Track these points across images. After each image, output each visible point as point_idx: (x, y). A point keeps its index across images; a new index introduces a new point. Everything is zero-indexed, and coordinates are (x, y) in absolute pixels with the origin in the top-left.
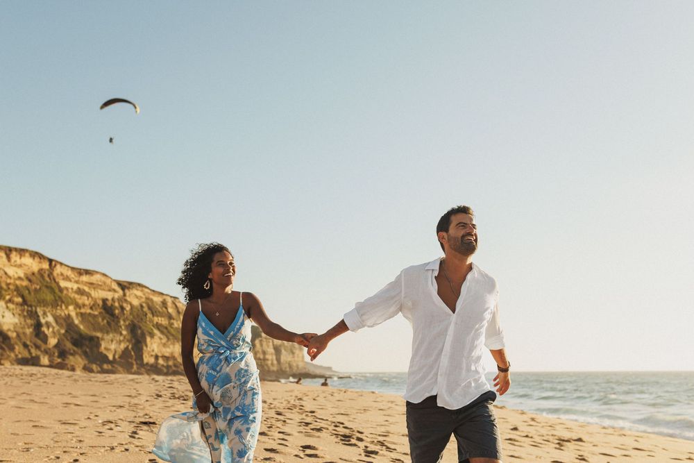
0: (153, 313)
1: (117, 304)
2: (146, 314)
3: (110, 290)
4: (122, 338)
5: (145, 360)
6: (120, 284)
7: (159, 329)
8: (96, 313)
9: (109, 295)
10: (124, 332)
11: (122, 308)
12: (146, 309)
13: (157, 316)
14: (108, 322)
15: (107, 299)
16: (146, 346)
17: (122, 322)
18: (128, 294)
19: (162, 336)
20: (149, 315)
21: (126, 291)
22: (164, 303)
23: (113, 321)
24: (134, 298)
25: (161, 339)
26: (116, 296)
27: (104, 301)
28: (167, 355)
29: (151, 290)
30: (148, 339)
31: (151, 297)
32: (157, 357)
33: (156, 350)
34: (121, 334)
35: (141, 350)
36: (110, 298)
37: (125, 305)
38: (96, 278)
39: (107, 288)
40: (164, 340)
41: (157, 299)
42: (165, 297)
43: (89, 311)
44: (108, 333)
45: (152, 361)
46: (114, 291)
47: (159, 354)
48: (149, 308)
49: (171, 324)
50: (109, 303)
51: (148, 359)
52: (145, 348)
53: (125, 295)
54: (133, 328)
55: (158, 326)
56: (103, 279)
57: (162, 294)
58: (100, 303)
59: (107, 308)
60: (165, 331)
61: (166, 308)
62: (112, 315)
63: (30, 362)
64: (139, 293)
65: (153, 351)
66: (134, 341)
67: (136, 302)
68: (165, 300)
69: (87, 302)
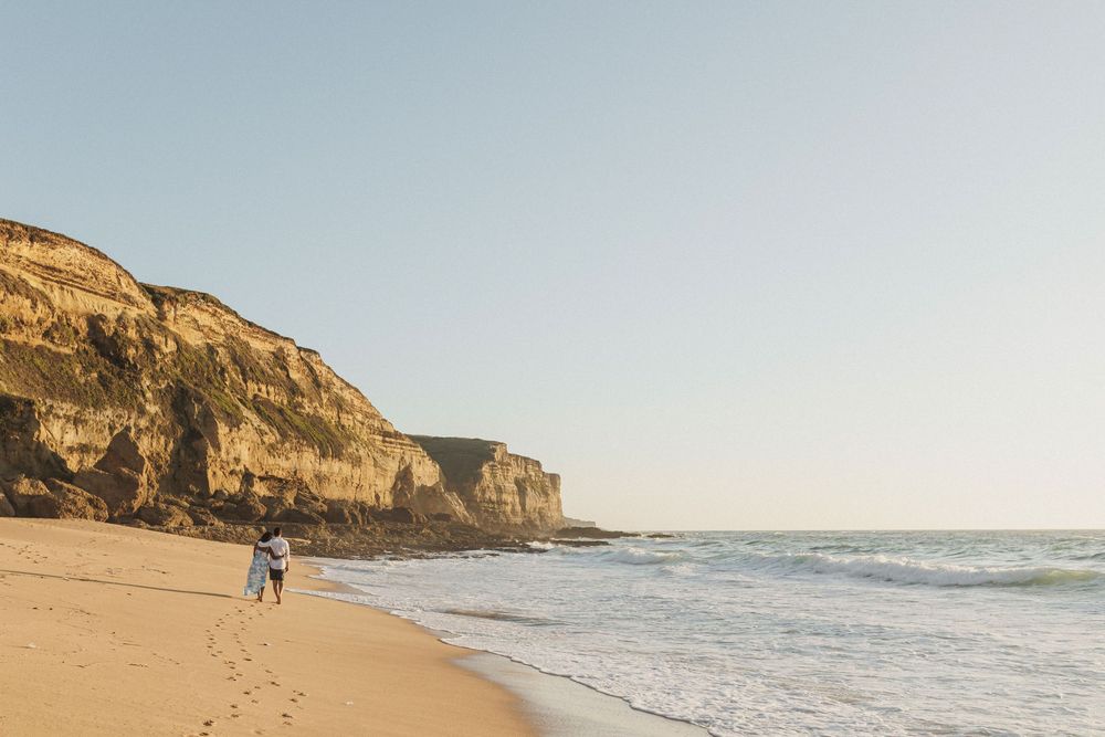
0: (243, 373)
1: (132, 334)
2: (223, 370)
3: (112, 296)
4: (143, 423)
5: (213, 486)
6: (148, 290)
7: (259, 412)
8: (67, 351)
9: (111, 309)
10: (152, 409)
11: (150, 346)
12: (223, 356)
13: (258, 381)
14: (101, 377)
15: (102, 318)
16: (217, 447)
17: (146, 382)
18: (170, 316)
19: (264, 427)
20: (233, 374)
21: (166, 307)
22: (279, 358)
23: (120, 376)
24: (189, 329)
25: (261, 433)
26: (133, 313)
27: (94, 321)
28: (281, 474)
29: (241, 320)
30: (222, 429)
31: (244, 337)
32: (248, 478)
33: (246, 458)
34: (142, 412)
35: (201, 455)
36: (111, 315)
37: (157, 339)
38: (61, 256)
39: (102, 289)
40: (270, 438)
41: (260, 346)
42: (281, 343)
43: (38, 341)
44: (98, 405)
45: (234, 486)
46: (128, 299)
47: (257, 472)
48: (235, 360)
49: (296, 407)
50: (109, 329)
51: (221, 481)
52: (211, 451)
53: (162, 316)
54: (179, 400)
55: (259, 406)
56: (91, 262)
57: (276, 335)
58: (83, 325)
59: (103, 343)
60: (277, 417)
61: (284, 368)
62: (119, 361)
64: (205, 319)
65: (237, 460)
66: (180, 431)
67: (194, 339)
68: (281, 349)
69: (28, 315)
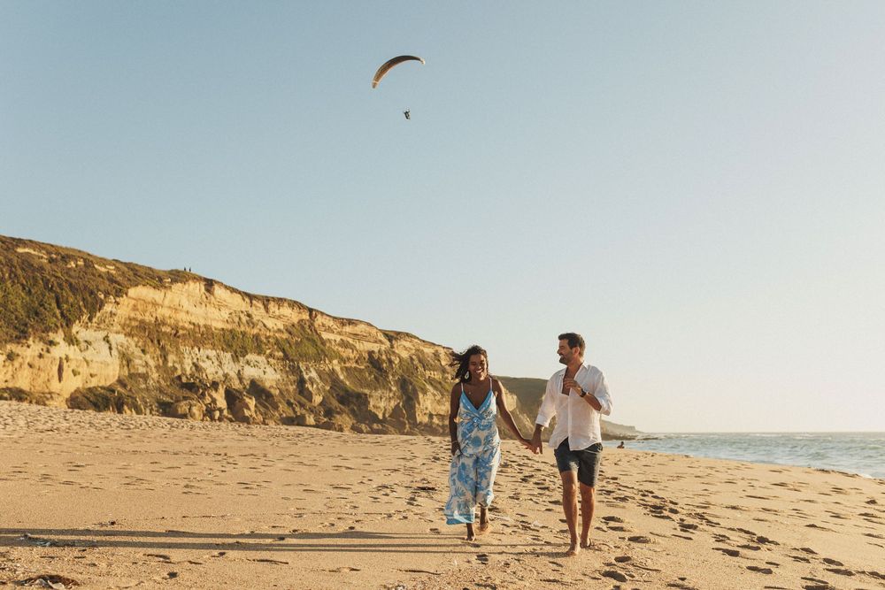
0: (424, 367)
1: (384, 357)
2: (417, 368)
3: (376, 342)
4: (391, 395)
5: (418, 420)
6: (386, 334)
7: (432, 384)
8: (362, 367)
9: (375, 347)
10: (394, 389)
11: (391, 362)
12: (416, 362)
13: (430, 370)
14: (375, 377)
15: (373, 352)
16: (419, 404)
17: (391, 377)
18: (395, 346)
19: (435, 392)
20: (421, 369)
21: (394, 342)
22: (436, 355)
23: (381, 376)
24: (403, 350)
25: (434, 395)
26: (383, 347)
27: (371, 353)
28: (442, 413)
29: (420, 340)
30: (421, 396)
31: (421, 348)
32: (431, 416)
33: (429, 407)
34: (391, 390)
35: (413, 407)
36: (376, 350)
37: (393, 358)
38: (360, 329)
39: (372, 340)
40: (438, 397)
41: (428, 351)
42: (437, 348)
43: (354, 365)
44: (376, 389)
45: (426, 419)
46: (381, 342)
47: (434, 413)
48: (420, 361)
49: (445, 379)
50: (376, 356)
51: (421, 418)
52: (417, 405)
53: (392, 347)
54: (403, 384)
55: (431, 381)
56: (368, 329)
57: (434, 344)
58: (366, 356)
59: (374, 362)
60: (439, 386)
61: (439, 361)
62: (380, 369)
63: (296, 423)
64: (408, 344)
65: (427, 408)
66: (404, 398)
67: (405, 355)
68: (437, 351)
69: (352, 356)
